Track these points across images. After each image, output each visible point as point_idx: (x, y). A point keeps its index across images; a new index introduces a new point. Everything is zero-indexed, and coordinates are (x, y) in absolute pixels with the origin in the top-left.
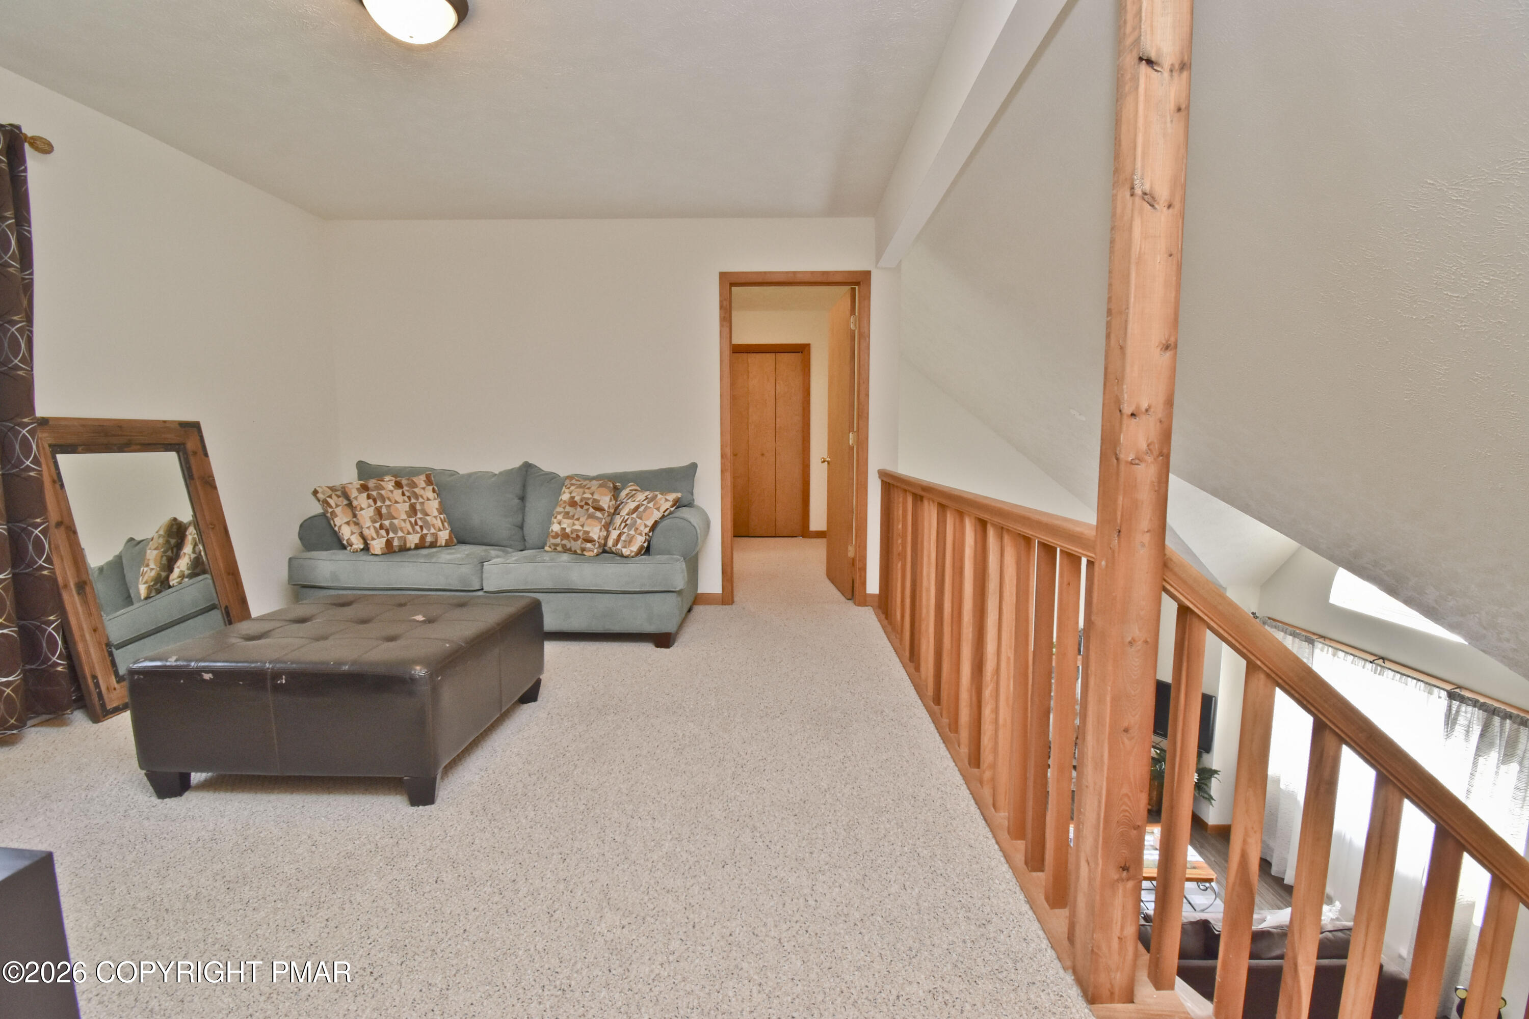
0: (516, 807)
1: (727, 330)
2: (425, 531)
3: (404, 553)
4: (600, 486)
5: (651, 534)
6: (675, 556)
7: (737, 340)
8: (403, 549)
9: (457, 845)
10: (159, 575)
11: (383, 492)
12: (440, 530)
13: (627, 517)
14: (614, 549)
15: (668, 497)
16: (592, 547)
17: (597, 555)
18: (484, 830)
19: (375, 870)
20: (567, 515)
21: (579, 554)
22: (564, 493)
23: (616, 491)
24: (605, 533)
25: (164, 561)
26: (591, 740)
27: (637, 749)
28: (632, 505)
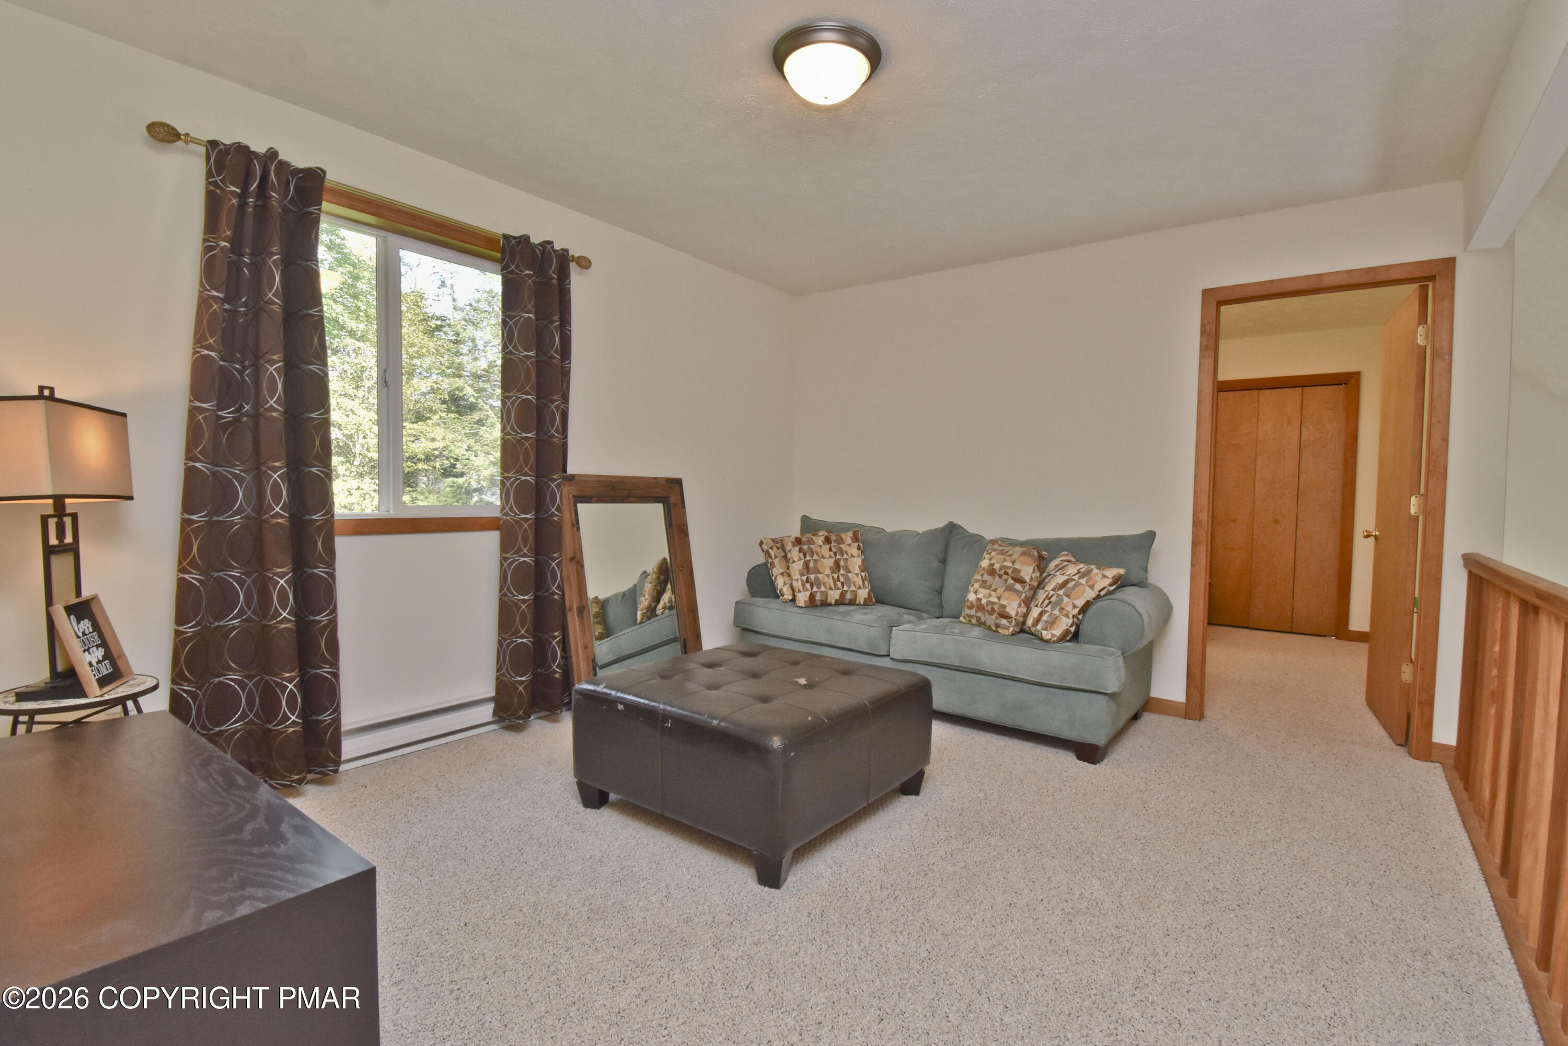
0: (854, 925)
1: (1209, 362)
2: (846, 588)
3: (823, 608)
4: (1023, 554)
5: (1080, 617)
6: (1109, 649)
7: (1223, 376)
8: (825, 604)
9: (782, 948)
10: (650, 605)
11: (813, 547)
12: (860, 588)
13: (1052, 593)
14: (1033, 629)
15: (1106, 573)
16: (1008, 624)
17: (1013, 634)
18: (812, 941)
19: (702, 947)
20: (984, 584)
21: (992, 631)
22: (985, 558)
23: (1042, 563)
24: (1024, 610)
25: (655, 594)
26: (963, 864)
27: (1014, 895)
28: (1060, 579)
